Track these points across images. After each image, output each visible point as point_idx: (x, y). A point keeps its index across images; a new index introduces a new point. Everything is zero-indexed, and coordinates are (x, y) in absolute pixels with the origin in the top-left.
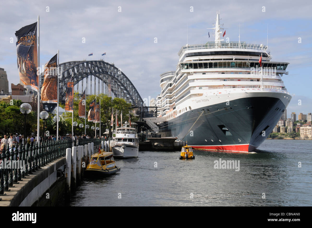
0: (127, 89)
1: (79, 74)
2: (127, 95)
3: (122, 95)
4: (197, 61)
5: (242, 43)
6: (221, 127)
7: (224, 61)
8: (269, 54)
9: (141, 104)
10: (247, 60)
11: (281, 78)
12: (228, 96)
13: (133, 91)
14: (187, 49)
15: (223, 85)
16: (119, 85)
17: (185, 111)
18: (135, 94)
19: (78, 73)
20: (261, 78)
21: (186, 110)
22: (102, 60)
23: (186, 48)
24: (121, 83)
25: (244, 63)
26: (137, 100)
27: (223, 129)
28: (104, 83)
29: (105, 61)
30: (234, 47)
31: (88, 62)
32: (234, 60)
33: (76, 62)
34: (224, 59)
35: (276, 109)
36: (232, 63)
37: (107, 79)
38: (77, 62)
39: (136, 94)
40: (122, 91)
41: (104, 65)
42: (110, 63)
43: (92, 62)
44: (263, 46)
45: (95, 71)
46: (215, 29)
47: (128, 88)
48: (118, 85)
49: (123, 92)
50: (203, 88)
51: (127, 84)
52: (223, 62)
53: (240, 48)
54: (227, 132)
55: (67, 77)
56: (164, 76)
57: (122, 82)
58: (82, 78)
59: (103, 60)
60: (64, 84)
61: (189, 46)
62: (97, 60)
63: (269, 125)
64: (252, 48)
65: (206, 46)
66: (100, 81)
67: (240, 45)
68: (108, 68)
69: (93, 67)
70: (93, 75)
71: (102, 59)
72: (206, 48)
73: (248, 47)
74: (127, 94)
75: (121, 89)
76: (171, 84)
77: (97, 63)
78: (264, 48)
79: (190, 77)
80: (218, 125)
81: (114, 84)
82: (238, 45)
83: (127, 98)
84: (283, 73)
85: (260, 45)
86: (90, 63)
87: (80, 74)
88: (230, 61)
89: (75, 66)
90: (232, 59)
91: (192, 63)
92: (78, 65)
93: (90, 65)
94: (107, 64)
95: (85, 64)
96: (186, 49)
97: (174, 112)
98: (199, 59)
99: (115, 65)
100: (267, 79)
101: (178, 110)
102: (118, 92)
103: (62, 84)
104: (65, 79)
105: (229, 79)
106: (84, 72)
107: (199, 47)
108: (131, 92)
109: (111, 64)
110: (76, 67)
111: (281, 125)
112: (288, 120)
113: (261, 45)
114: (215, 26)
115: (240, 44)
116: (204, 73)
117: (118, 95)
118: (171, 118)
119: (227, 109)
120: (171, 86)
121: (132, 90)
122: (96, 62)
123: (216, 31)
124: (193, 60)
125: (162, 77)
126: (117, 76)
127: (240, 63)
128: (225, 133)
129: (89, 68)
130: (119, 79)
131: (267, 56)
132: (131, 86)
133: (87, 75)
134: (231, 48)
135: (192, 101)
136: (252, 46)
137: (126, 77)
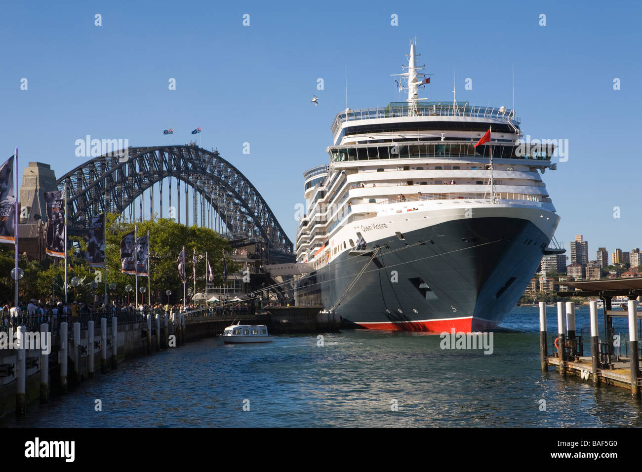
0: (248, 204)
1: (144, 174)
2: (246, 218)
3: (238, 218)
4: (366, 144)
5: (461, 104)
6: (416, 282)
7: (422, 143)
8: (517, 127)
9: (279, 235)
10: (470, 139)
11: (541, 177)
12: (425, 217)
13: (261, 208)
14: (347, 118)
15: (419, 193)
16: (231, 196)
17: (344, 250)
18: (265, 214)
19: (142, 173)
20: (490, 177)
21: (345, 247)
22: (194, 145)
23: (344, 116)
24: (233, 191)
25: (462, 146)
26: (270, 226)
27: (421, 286)
28: (198, 193)
29: (200, 147)
30: (445, 113)
31: (162, 150)
32: (442, 140)
33: (138, 150)
34: (422, 139)
35: (527, 243)
36: (437, 146)
37: (204, 183)
38: (139, 148)
39: (267, 215)
40: (237, 208)
41: (197, 155)
42: (210, 150)
43: (170, 149)
44: (504, 109)
45: (178, 168)
46: (408, 76)
47: (250, 202)
48: (228, 195)
49: (240, 211)
50: (377, 200)
51: (246, 192)
52: (419, 144)
53: (458, 115)
54: (428, 293)
55: (119, 182)
56: (310, 177)
57: (237, 189)
58: (151, 184)
59: (197, 144)
60: (112, 197)
61: (352, 112)
62: (183, 144)
63: (514, 277)
64: (481, 114)
65: (387, 111)
66: (190, 187)
67: (455, 110)
68: (207, 160)
69: (174, 160)
70: (175, 176)
71: (193, 141)
72: (386, 117)
73: (474, 114)
74: (247, 214)
75: (235, 204)
76: (322, 192)
77: (182, 152)
78: (507, 113)
79: (351, 178)
80: (409, 278)
81: (219, 195)
82: (451, 109)
83: (248, 222)
84: (546, 167)
85: (499, 109)
86: (166, 152)
87: (147, 174)
88: (435, 143)
89: (136, 158)
90: (439, 139)
91: (355, 147)
92: (141, 156)
93: (167, 155)
94: (204, 152)
95: (157, 152)
96: (344, 119)
97: (326, 251)
98: (371, 139)
99: (219, 154)
100: (511, 179)
101: (332, 249)
102: (229, 210)
103: (109, 197)
104: (115, 186)
105: (431, 181)
106: (155, 169)
107: (371, 114)
108: (256, 211)
109: (211, 152)
110: (137, 160)
111: (577, 274)
112: (592, 264)
113: (502, 109)
114: (407, 70)
115: (456, 106)
116: (380, 169)
117: (229, 217)
118: (323, 265)
119: (424, 244)
120: (323, 197)
121: (259, 206)
122: (179, 148)
123: (409, 81)
124: (358, 142)
125: (308, 178)
126: (225, 177)
127: (454, 147)
128: (424, 295)
129: (166, 162)
130: (230, 183)
131: (513, 132)
132: (255, 198)
133: (161, 176)
134: (438, 115)
135: (355, 228)
136: (482, 111)
137: (245, 179)
